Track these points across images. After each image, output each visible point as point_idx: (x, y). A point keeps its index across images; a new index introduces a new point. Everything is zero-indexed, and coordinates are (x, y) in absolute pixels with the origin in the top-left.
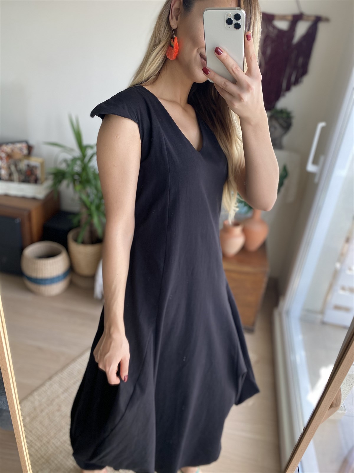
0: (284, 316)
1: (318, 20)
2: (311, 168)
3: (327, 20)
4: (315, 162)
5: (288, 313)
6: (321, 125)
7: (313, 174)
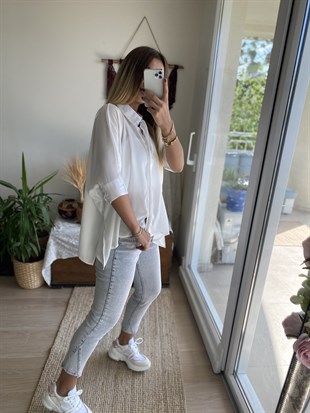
0: (187, 269)
1: (176, 68)
2: (189, 162)
3: (182, 68)
4: (191, 159)
5: (189, 267)
6: (192, 134)
7: (191, 167)
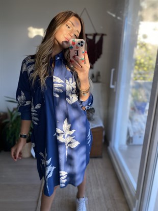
0: (112, 148)
2: (112, 86)
3: (106, 35)
6: (113, 70)
7: (113, 89)
